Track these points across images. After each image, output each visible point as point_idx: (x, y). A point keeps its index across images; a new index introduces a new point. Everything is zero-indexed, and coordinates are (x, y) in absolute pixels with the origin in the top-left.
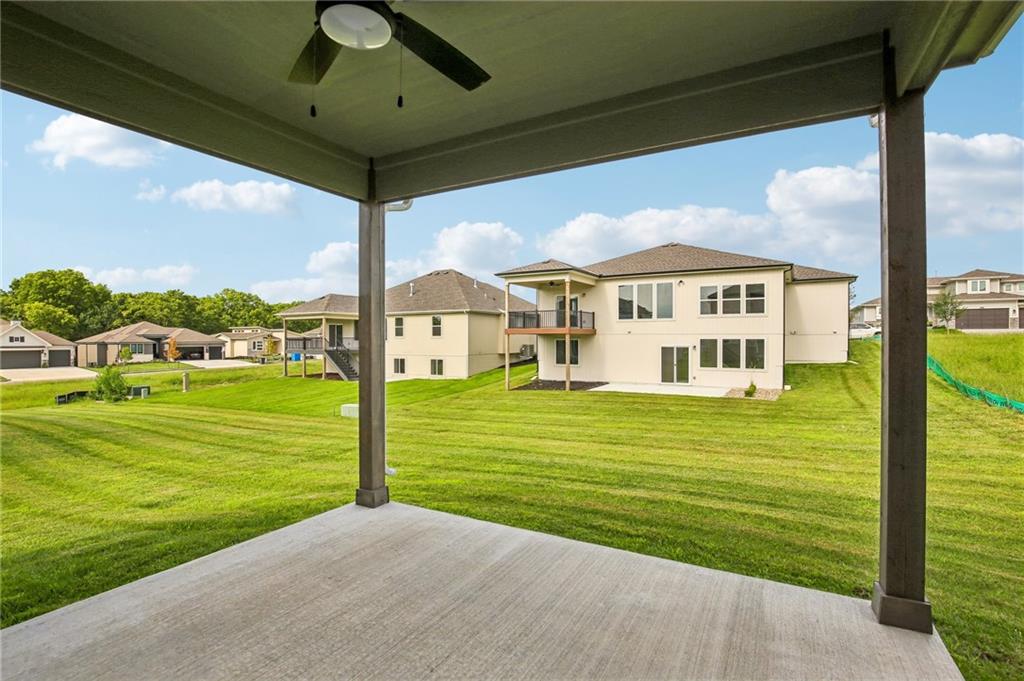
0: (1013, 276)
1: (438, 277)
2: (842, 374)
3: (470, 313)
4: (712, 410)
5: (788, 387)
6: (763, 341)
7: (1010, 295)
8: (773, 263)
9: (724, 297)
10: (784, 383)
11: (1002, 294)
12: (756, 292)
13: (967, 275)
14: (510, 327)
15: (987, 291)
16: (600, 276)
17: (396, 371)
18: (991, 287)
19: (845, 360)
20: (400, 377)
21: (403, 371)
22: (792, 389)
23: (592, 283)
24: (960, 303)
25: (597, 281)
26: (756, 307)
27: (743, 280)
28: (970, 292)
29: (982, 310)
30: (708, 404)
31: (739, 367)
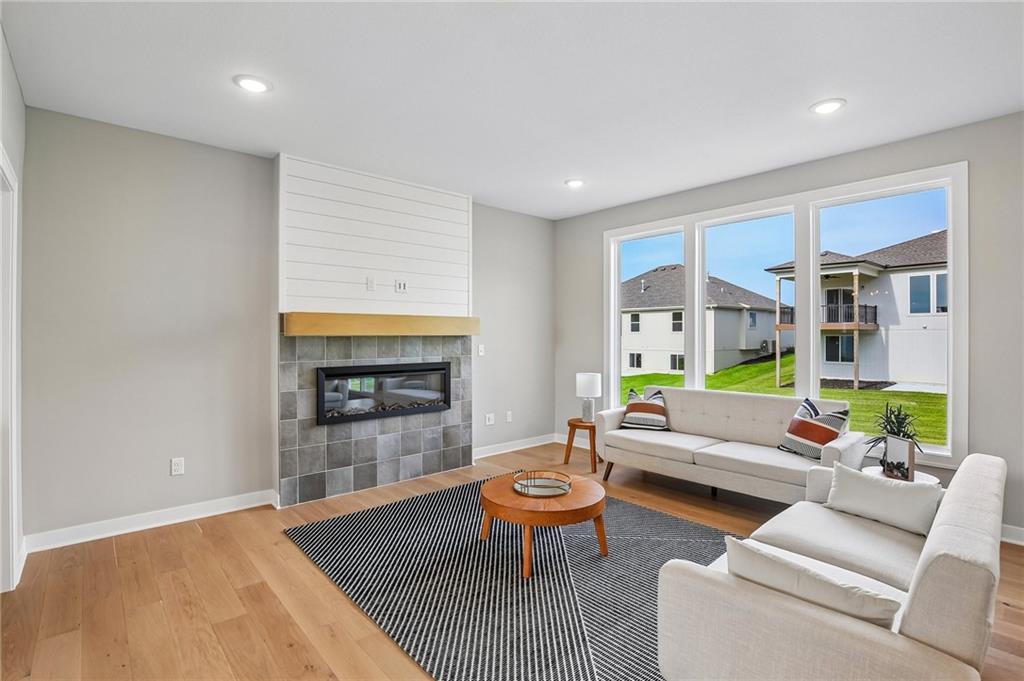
1: (664, 273)
3: (715, 308)
14: (781, 322)
16: (886, 267)
17: (632, 365)
20: (636, 371)
21: (639, 365)
23: (875, 275)
25: (880, 272)
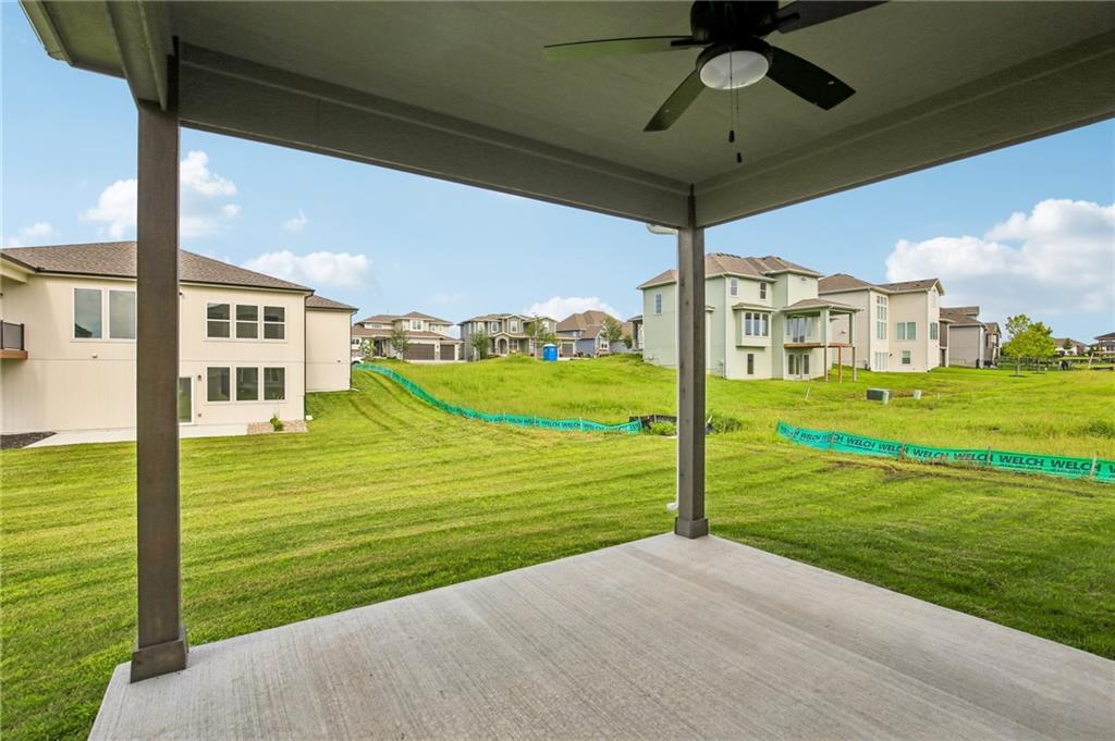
0: (437, 320)
2: (351, 401)
4: (250, 451)
5: (309, 418)
6: (283, 369)
7: (435, 335)
8: (293, 287)
9: (238, 318)
10: (306, 413)
11: (430, 333)
12: (275, 315)
13: (409, 315)
15: (422, 330)
16: (38, 270)
18: (425, 327)
19: (348, 388)
22: (315, 419)
23: (22, 279)
24: (410, 338)
26: (275, 332)
27: (261, 301)
28: (412, 330)
29: (419, 344)
30: (242, 444)
31: (256, 399)
